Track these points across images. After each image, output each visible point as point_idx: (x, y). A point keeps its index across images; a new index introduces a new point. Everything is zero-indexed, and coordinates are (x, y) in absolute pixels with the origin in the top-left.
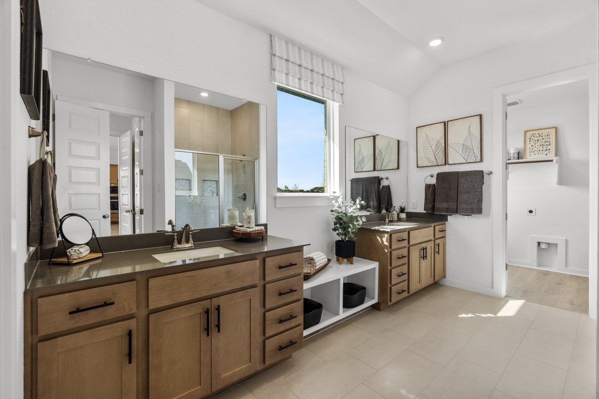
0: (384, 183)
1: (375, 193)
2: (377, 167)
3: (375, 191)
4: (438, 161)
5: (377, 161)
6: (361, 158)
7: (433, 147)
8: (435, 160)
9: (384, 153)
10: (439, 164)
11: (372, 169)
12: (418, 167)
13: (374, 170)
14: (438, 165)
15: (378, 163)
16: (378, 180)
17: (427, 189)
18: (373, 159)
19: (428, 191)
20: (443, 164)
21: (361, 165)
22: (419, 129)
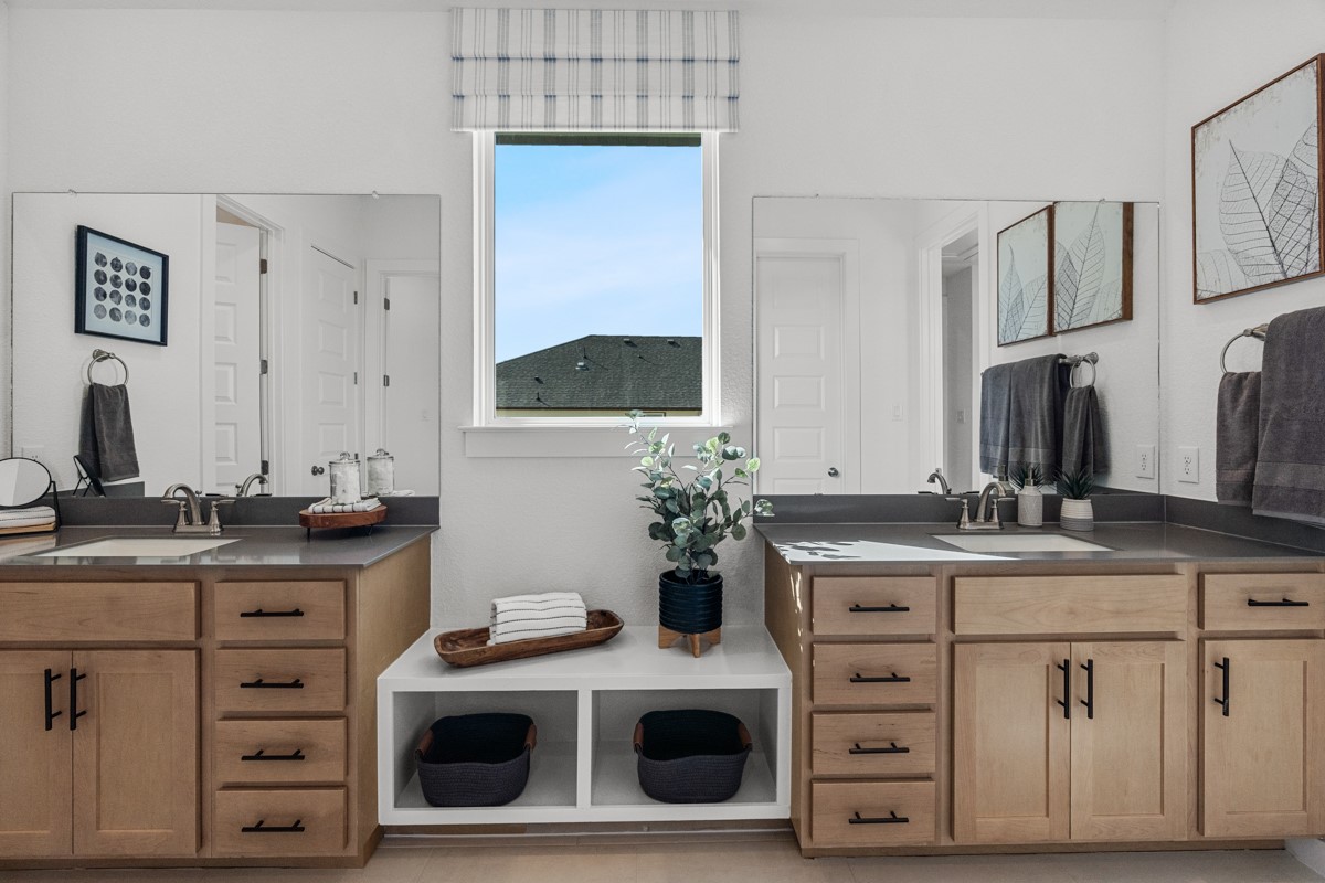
0: (1083, 377)
1: (1042, 416)
2: (1060, 324)
3: (1042, 409)
4: (1287, 262)
5: (1057, 299)
6: (1014, 294)
7: (1263, 200)
8: (1272, 259)
9: (1078, 265)
10: (1292, 273)
11: (1043, 329)
12: (1197, 301)
13: (1051, 332)
14: (1288, 281)
15: (1062, 303)
16: (1061, 369)
17: (1228, 396)
18: (1045, 292)
19: (1228, 406)
20: (1310, 269)
21: (1016, 318)
22: (1200, 133)
